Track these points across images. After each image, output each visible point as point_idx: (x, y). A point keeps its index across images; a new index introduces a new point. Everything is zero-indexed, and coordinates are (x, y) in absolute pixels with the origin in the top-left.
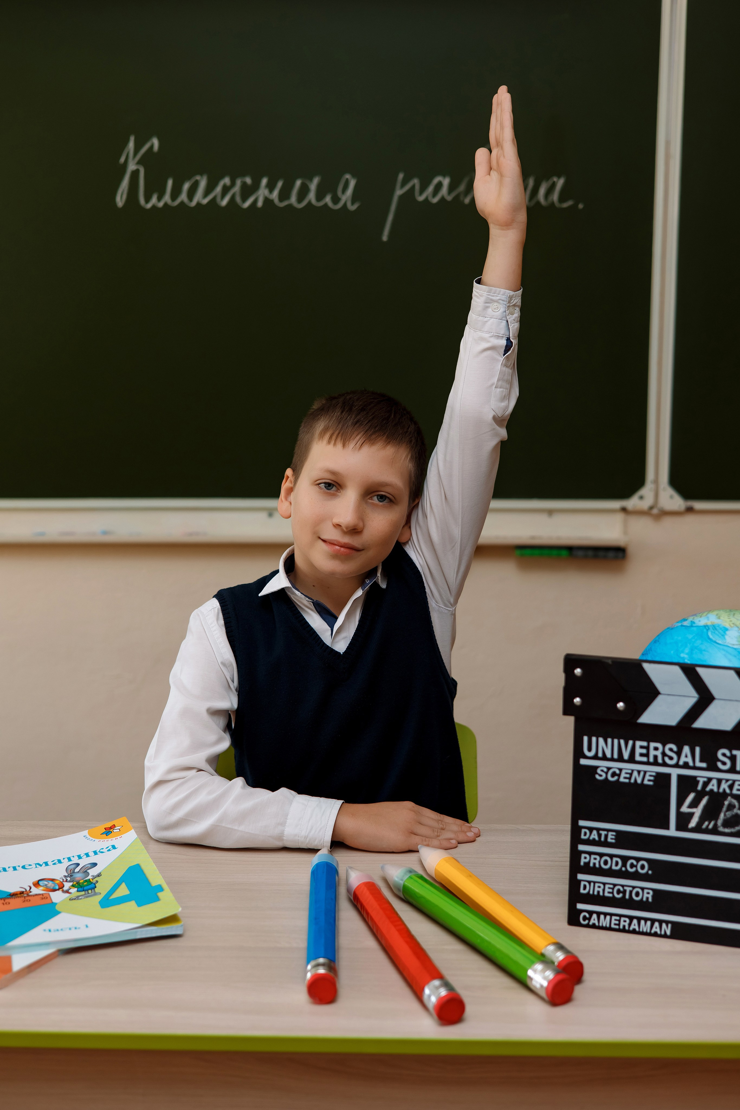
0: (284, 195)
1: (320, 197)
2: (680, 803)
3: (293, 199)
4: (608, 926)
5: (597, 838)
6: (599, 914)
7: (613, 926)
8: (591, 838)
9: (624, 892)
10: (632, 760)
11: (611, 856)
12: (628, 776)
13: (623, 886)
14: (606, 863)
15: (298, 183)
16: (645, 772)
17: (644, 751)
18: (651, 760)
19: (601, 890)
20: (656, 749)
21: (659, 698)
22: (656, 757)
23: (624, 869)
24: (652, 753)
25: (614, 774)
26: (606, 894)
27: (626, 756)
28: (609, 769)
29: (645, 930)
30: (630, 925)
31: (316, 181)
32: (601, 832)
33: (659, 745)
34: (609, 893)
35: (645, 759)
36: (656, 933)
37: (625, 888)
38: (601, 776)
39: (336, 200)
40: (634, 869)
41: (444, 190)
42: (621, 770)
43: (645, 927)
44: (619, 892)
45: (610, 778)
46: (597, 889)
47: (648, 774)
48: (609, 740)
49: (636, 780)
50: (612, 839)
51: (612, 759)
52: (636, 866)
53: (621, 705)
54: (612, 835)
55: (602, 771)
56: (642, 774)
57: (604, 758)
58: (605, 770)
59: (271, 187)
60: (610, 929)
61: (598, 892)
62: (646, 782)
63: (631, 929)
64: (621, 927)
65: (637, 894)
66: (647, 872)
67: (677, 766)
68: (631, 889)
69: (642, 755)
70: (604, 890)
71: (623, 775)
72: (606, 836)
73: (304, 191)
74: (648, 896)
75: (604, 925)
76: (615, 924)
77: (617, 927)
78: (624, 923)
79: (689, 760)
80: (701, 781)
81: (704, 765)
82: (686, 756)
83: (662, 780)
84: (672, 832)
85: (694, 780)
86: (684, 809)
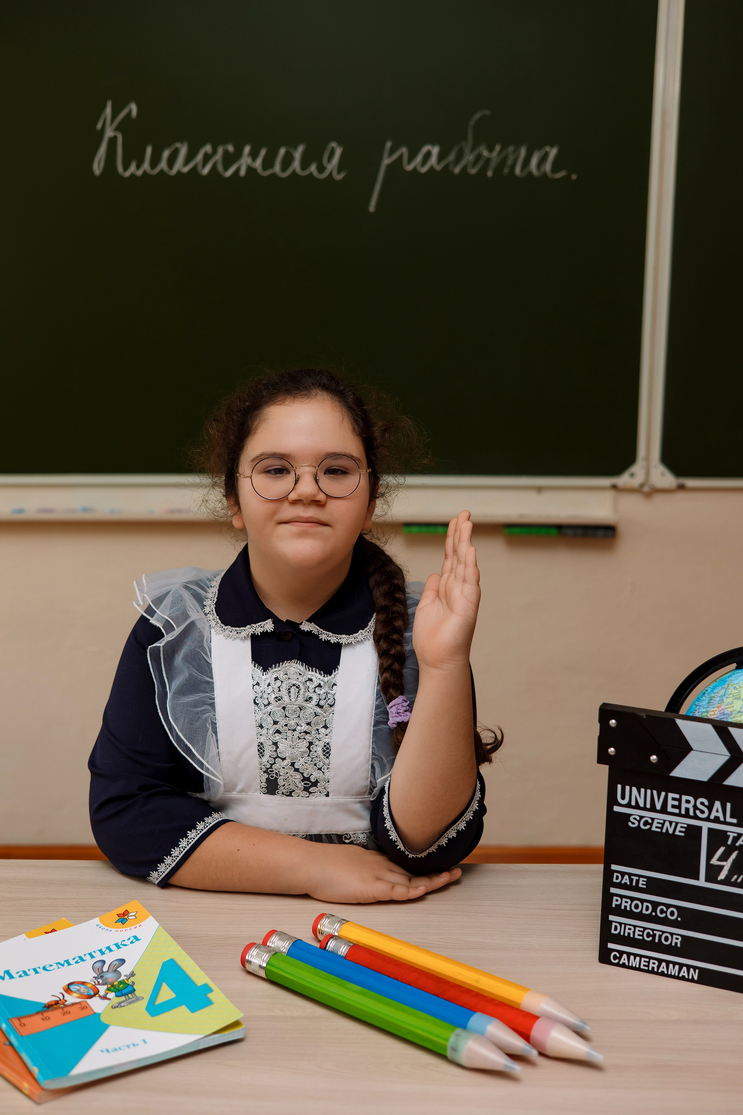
0: (268, 163)
1: (304, 165)
2: (710, 855)
3: (277, 168)
4: (637, 966)
5: (628, 883)
6: (629, 954)
7: (642, 967)
8: (623, 882)
9: (654, 936)
10: (664, 810)
11: (642, 901)
12: (660, 825)
13: (653, 930)
14: (637, 907)
15: (282, 151)
16: (677, 823)
17: (676, 803)
18: (683, 812)
19: (631, 932)
20: (688, 802)
21: (692, 753)
22: (687, 810)
23: (654, 914)
24: (684, 805)
25: (646, 823)
26: (636, 936)
27: (658, 806)
28: (641, 817)
29: (673, 974)
30: (659, 967)
31: (301, 149)
32: (632, 877)
33: (691, 799)
34: (639, 935)
35: (676, 811)
36: (683, 977)
37: (655, 932)
38: (633, 823)
39: (321, 169)
40: (664, 915)
41: (433, 161)
42: (653, 819)
43: (674, 970)
44: (648, 935)
45: (642, 826)
46: (627, 931)
47: (679, 825)
48: (643, 790)
49: (667, 830)
50: (643, 884)
51: (645, 809)
52: (666, 912)
53: (654, 758)
54: (643, 881)
55: (635, 819)
56: (674, 824)
57: (637, 807)
58: (638, 818)
59: (254, 153)
60: (639, 969)
61: (629, 934)
62: (677, 833)
63: (660, 971)
64: (650, 969)
65: (666, 939)
66: (677, 918)
67: (708, 819)
68: (661, 933)
69: (673, 806)
70: (634, 932)
71: (655, 824)
72: (638, 881)
73: (288, 160)
74: (677, 941)
75: (634, 966)
76: (644, 966)
77: (646, 968)
78: (653, 965)
79: (720, 815)
80: (732, 835)
81: (734, 821)
82: (717, 811)
83: (693, 832)
84: (702, 882)
85: (724, 834)
86: (714, 861)
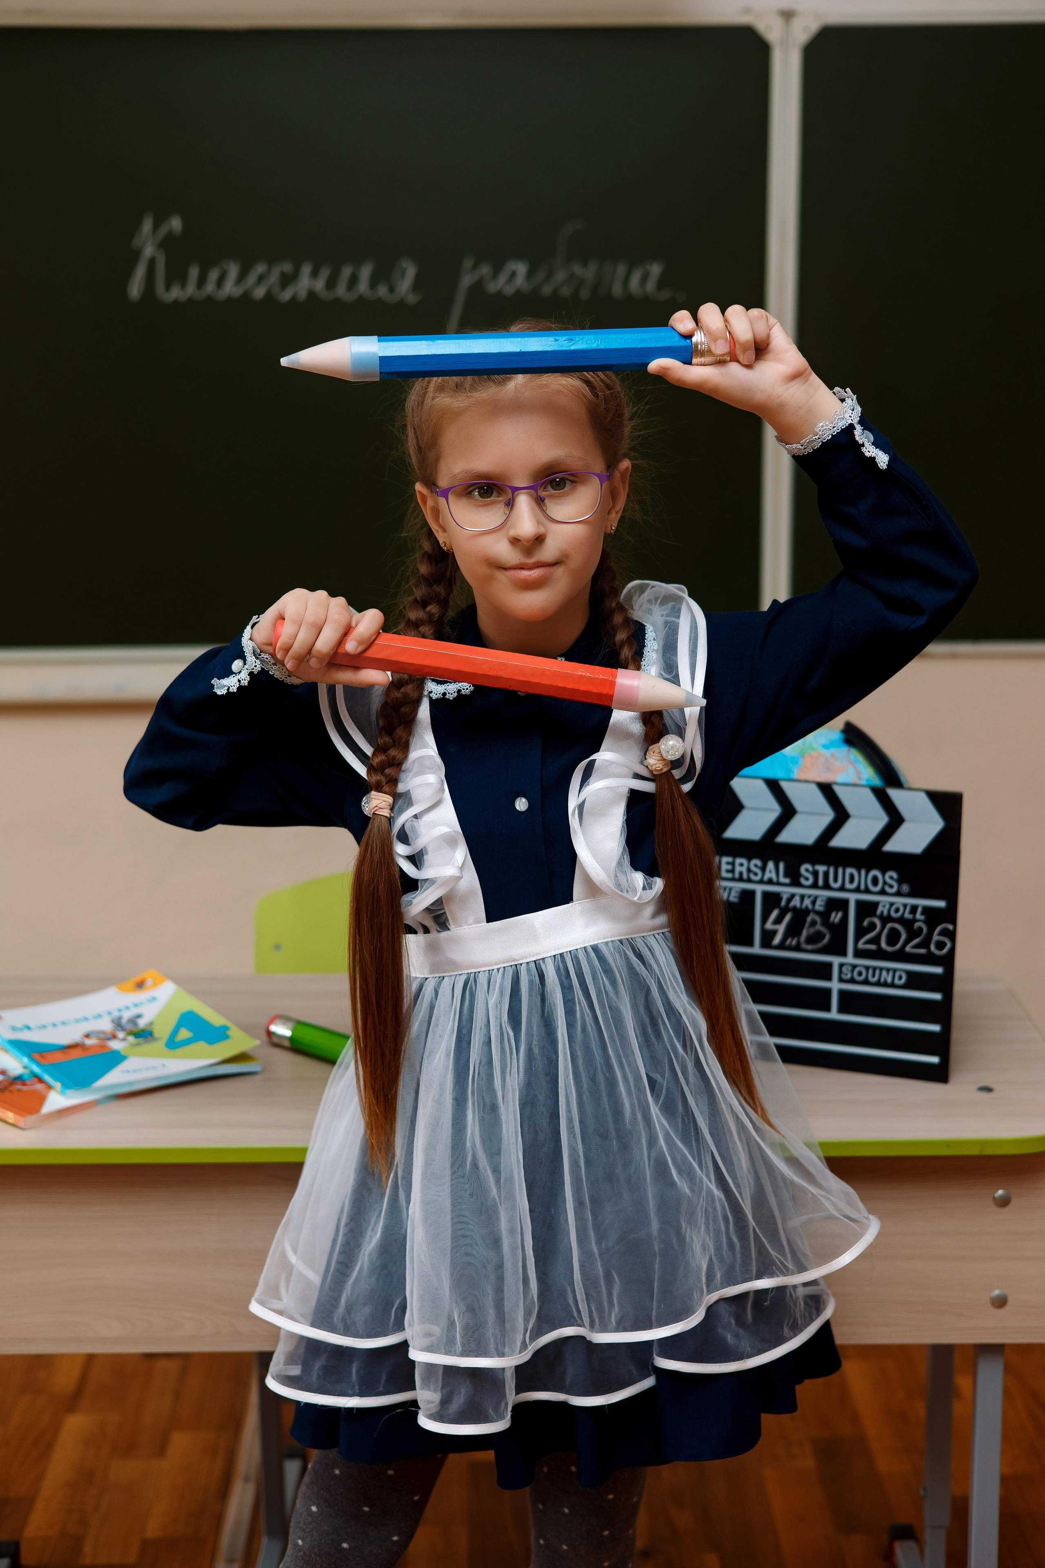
0: (331, 284)
1: (373, 286)
2: (765, 918)
3: (341, 290)
15: (347, 270)
16: (731, 889)
18: (737, 875)
20: (741, 865)
22: (741, 874)
24: (738, 869)
31: (368, 268)
33: (744, 861)
35: (731, 876)
41: (520, 280)
47: (733, 891)
56: (727, 891)
59: (315, 274)
62: (732, 899)
67: (761, 882)
69: (728, 871)
73: (353, 281)
79: (773, 876)
80: (785, 897)
81: (787, 881)
82: (770, 872)
83: (747, 897)
84: (756, 949)
85: (777, 897)
86: (769, 926)
